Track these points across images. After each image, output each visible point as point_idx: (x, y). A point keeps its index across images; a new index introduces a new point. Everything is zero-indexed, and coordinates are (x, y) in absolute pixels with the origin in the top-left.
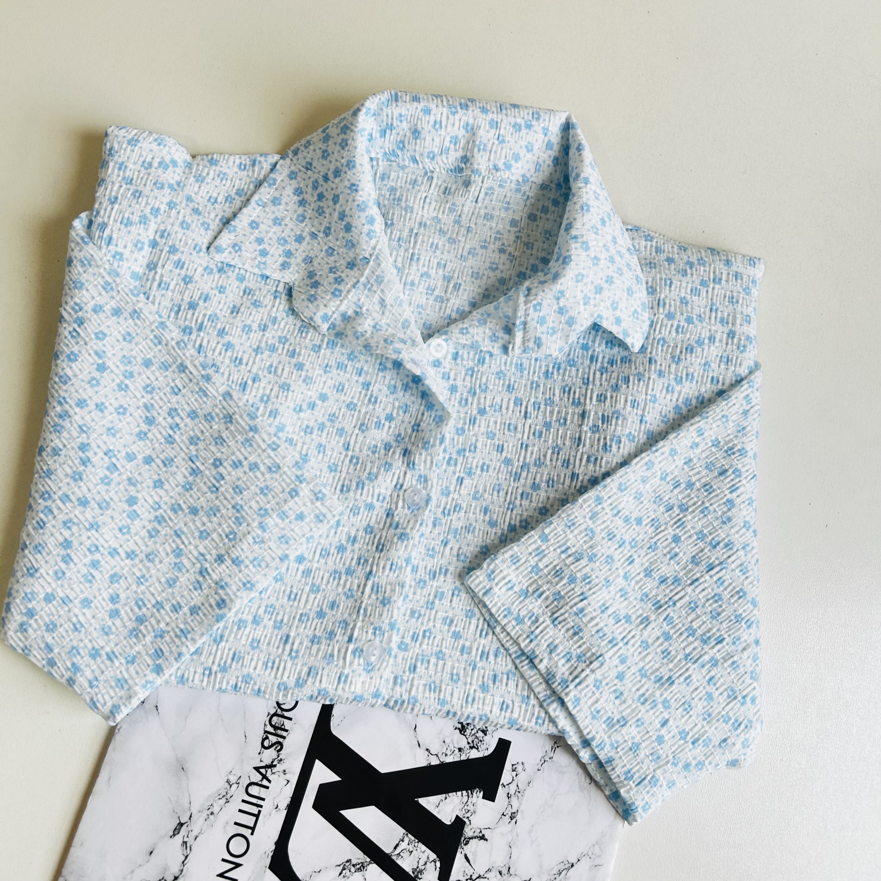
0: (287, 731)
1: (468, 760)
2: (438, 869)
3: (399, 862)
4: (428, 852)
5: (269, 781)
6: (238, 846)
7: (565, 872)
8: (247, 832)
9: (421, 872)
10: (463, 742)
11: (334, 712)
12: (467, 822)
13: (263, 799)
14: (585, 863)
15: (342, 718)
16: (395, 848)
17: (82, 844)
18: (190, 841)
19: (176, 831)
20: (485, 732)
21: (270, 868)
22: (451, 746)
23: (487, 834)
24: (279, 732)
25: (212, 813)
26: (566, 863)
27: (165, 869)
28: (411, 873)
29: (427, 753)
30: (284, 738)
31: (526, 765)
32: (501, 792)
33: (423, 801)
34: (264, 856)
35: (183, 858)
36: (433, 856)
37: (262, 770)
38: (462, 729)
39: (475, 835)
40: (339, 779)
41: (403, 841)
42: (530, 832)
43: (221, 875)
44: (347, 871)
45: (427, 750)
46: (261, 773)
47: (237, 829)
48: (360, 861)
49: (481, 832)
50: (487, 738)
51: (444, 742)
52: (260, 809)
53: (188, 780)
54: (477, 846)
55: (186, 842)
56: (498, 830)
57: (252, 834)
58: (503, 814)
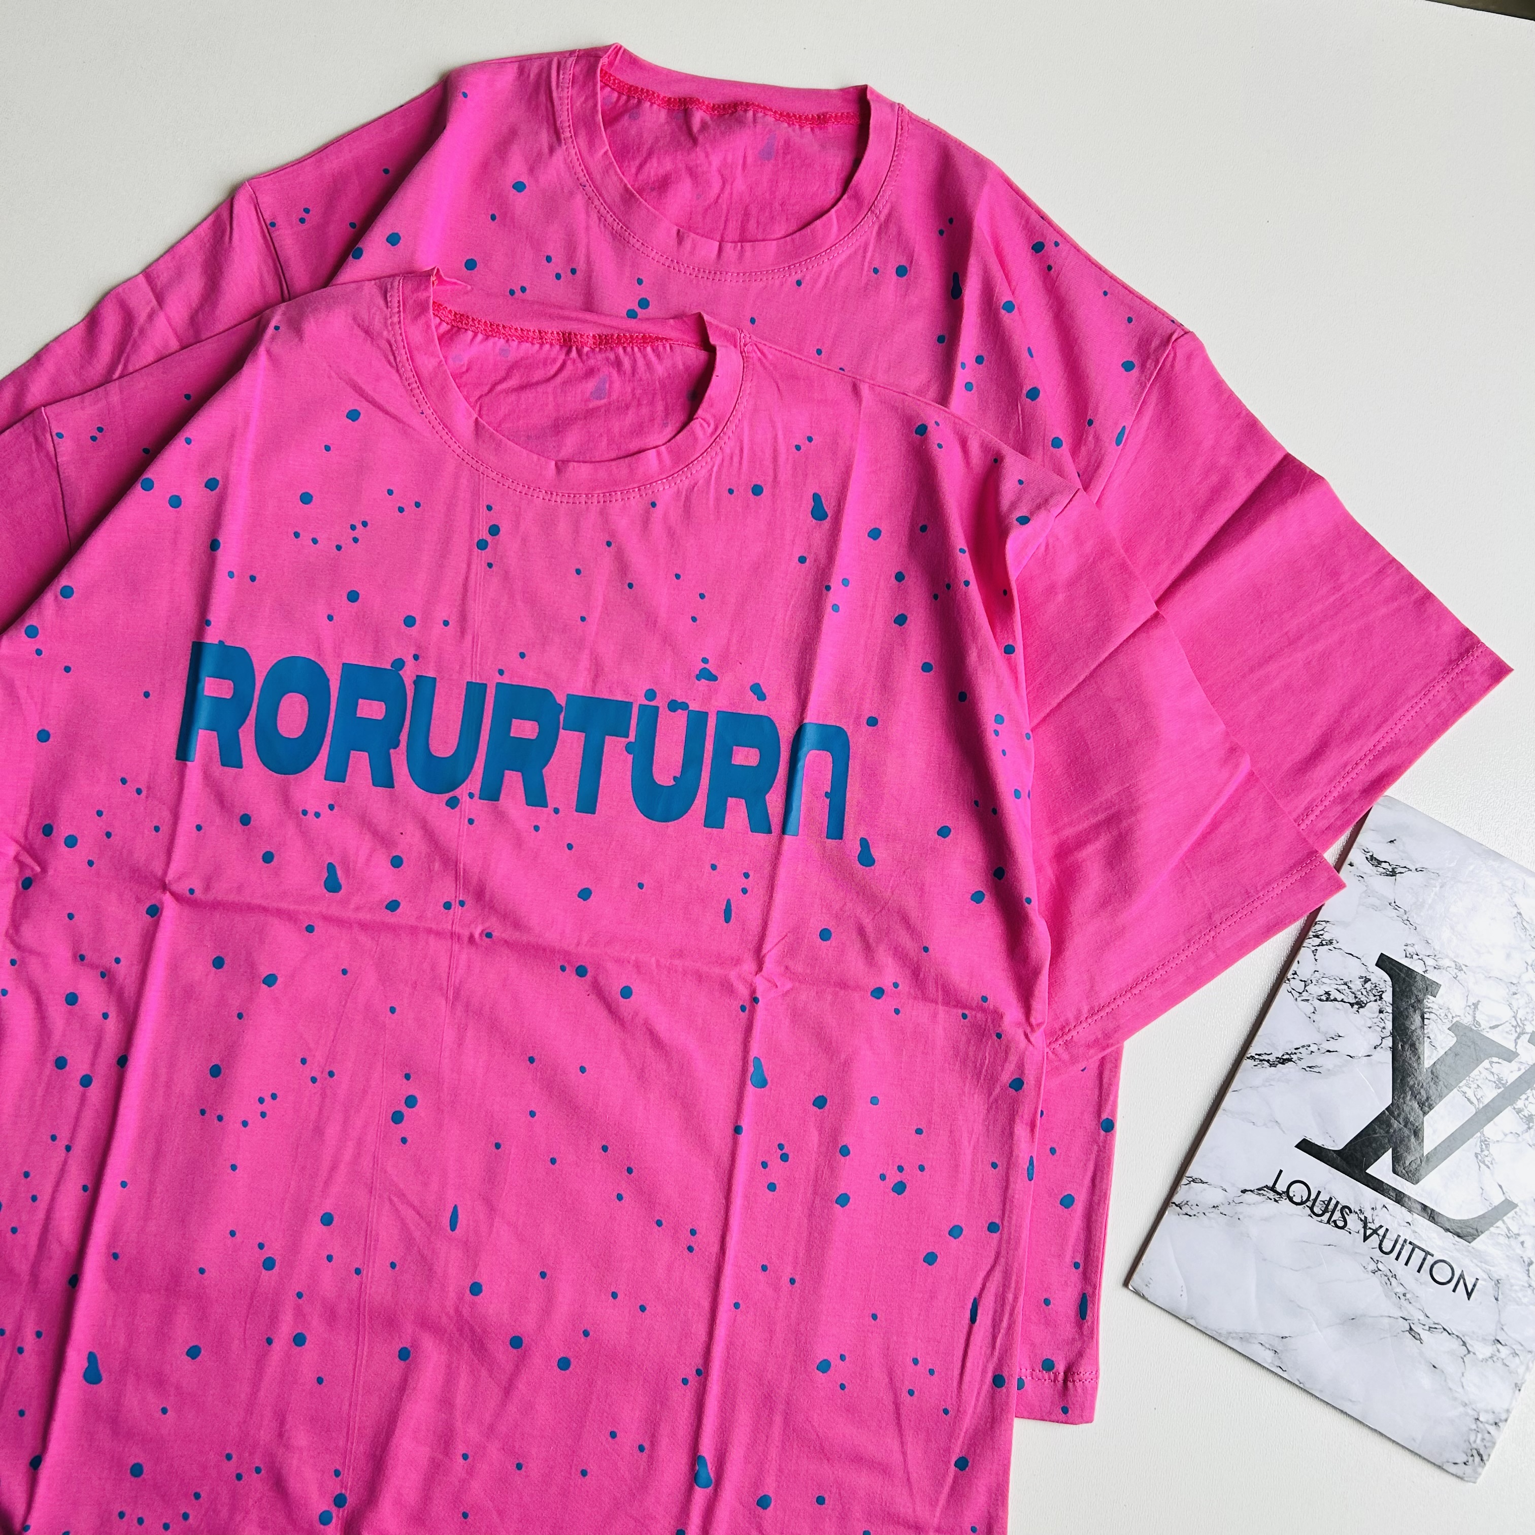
0: (1331, 1199)
3: (1486, 1101)
4: (1480, 1068)
5: (1381, 1227)
6: (1442, 1273)
7: (1525, 923)
8: (1430, 1260)
9: (1500, 1080)
10: (1373, 1006)
11: (1320, 1144)
12: (1457, 1019)
13: (1399, 1236)
14: (1517, 899)
15: (1326, 1136)
16: (1472, 1103)
17: (1414, 1439)
18: (1429, 1323)
19: (1416, 1336)
20: (1367, 980)
21: (1470, 1243)
22: (1375, 1020)
23: (1472, 1000)
24: (1331, 1207)
25: (1404, 1295)
26: (1516, 920)
27: (1452, 1353)
28: (1500, 1090)
29: (1378, 1048)
30: (1338, 1203)
31: (1409, 943)
32: (1432, 976)
34: (1457, 1247)
35: (1445, 1333)
36: (1486, 1063)
37: (1368, 1234)
38: (1361, 1005)
39: (1471, 1012)
40: (1390, 1152)
41: (1465, 1093)
42: (1478, 952)
43: (1469, 1295)
44: (1486, 1159)
45: (1375, 1048)
46: (1371, 1235)
47: (1425, 1271)
48: (1479, 1144)
49: (1470, 1006)
50: (1374, 979)
51: (1370, 1027)
52: (1408, 1242)
53: (1365, 1316)
54: (1483, 1013)
55: (1430, 1328)
56: (1471, 987)
57: (1432, 1255)
58: (1456, 978)
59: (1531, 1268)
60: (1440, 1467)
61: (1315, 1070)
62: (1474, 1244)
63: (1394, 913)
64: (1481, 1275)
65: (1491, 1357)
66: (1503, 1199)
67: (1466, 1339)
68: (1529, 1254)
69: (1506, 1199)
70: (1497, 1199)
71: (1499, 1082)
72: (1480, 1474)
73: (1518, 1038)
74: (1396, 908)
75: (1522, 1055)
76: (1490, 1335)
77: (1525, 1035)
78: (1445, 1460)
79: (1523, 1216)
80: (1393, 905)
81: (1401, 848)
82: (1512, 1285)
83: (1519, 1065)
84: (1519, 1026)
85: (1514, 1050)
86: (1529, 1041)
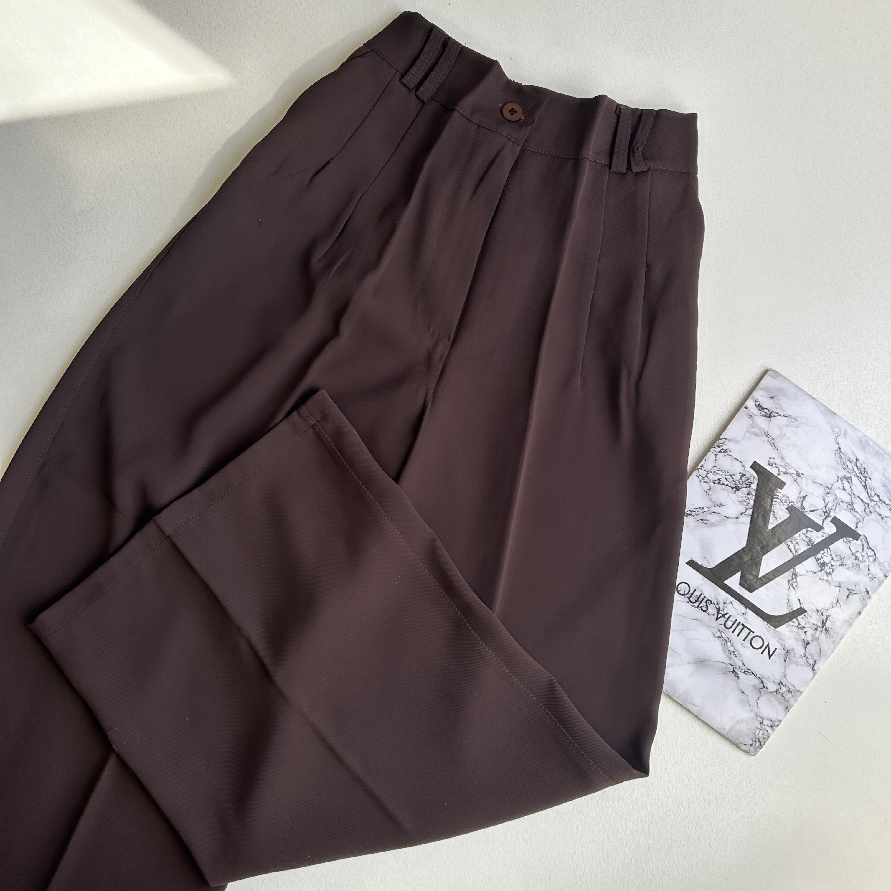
0: (701, 595)
1: (757, 491)
2: (812, 530)
3: (800, 552)
4: (800, 533)
5: (727, 613)
6: (757, 643)
7: (841, 454)
8: (752, 635)
9: (810, 541)
10: (745, 491)
11: (700, 563)
12: (792, 504)
13: (736, 620)
14: (840, 440)
15: (705, 559)
16: (791, 552)
18: (744, 669)
19: (736, 675)
20: (743, 475)
21: (776, 628)
22: (744, 498)
23: (803, 494)
24: (700, 599)
25: (734, 652)
26: (837, 451)
28: (809, 547)
29: (743, 515)
30: (705, 597)
31: (772, 457)
32: (782, 477)
33: (770, 527)
34: (768, 629)
35: (753, 675)
36: (804, 531)
37: (719, 616)
38: (737, 488)
39: (801, 501)
40: (740, 573)
41: (789, 546)
42: (811, 467)
43: (770, 657)
44: (794, 584)
45: (742, 514)
47: (748, 640)
48: (791, 575)
49: (800, 497)
50: (748, 475)
51: (740, 502)
52: (741, 624)
53: (709, 660)
54: (808, 502)
55: (745, 671)
56: (804, 486)
57: (753, 632)
58: (795, 480)
59: (808, 646)
60: (737, 745)
61: (705, 522)
62: (777, 629)
63: (766, 439)
64: (779, 647)
65: (776, 691)
66: (800, 607)
67: (765, 680)
68: (809, 638)
69: (801, 608)
70: (796, 607)
72: (758, 752)
73: (825, 519)
74: (768, 436)
75: (825, 528)
76: (777, 679)
77: (830, 518)
78: (740, 742)
79: (809, 618)
80: (767, 434)
81: (777, 402)
82: (795, 654)
83: (823, 534)
84: (827, 512)
85: (821, 525)
86: (831, 521)
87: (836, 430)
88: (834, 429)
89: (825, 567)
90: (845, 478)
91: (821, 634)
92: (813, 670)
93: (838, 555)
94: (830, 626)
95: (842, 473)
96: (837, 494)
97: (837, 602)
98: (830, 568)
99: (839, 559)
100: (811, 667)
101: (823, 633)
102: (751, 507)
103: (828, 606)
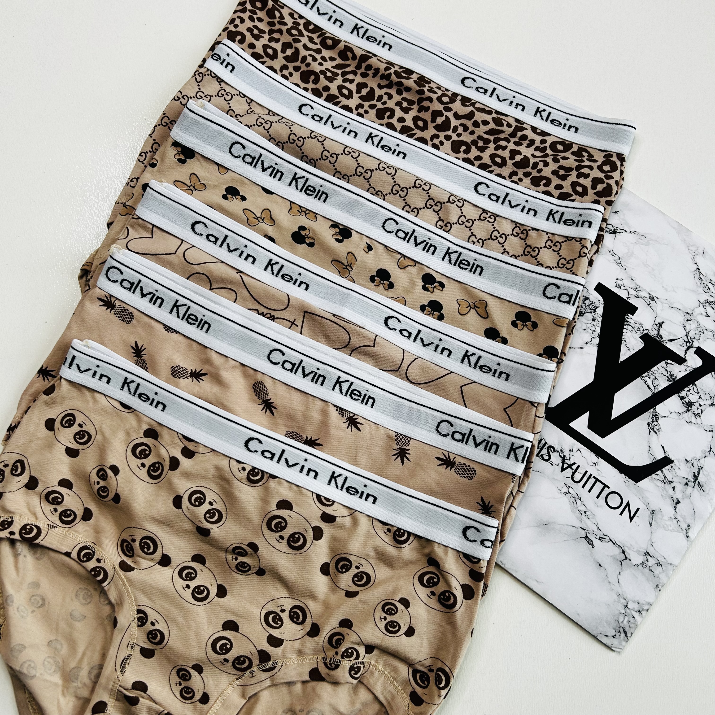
2: (673, 363)
3: (660, 388)
4: (659, 366)
5: (574, 463)
6: (614, 501)
7: (701, 276)
8: (607, 491)
9: (671, 375)
10: (589, 316)
12: (647, 331)
13: (586, 472)
14: (698, 260)
16: (649, 388)
17: (578, 614)
18: (600, 534)
19: (590, 542)
20: (586, 299)
21: (637, 483)
22: (589, 325)
23: (659, 320)
24: (541, 445)
25: (585, 512)
26: (695, 272)
27: (614, 558)
28: (670, 383)
29: (589, 344)
30: (546, 443)
31: (619, 278)
32: (632, 301)
33: (622, 358)
34: (627, 484)
35: (611, 543)
36: (663, 363)
37: (565, 467)
38: (580, 314)
39: (657, 329)
40: (588, 413)
41: (646, 381)
42: (666, 290)
43: (631, 519)
44: (655, 427)
45: (586, 343)
46: (567, 468)
47: (602, 497)
48: (651, 416)
49: (656, 324)
50: (592, 298)
51: (585, 330)
52: (592, 476)
53: (555, 523)
54: (665, 330)
55: (600, 537)
56: (659, 312)
57: (609, 488)
58: (649, 305)
59: (678, 505)
60: (595, 637)
62: (639, 484)
63: (611, 258)
64: (642, 507)
65: (642, 564)
66: (664, 456)
67: (626, 549)
68: (678, 495)
69: (666, 457)
70: (660, 455)
71: (671, 377)
72: (624, 646)
73: (688, 349)
74: (614, 254)
75: (688, 361)
76: (643, 548)
77: (693, 348)
78: (599, 632)
79: (677, 470)
80: (612, 252)
81: (622, 217)
82: (663, 516)
83: (686, 368)
84: (689, 342)
85: (684, 357)
86: (696, 353)
87: (693, 249)
88: (690, 248)
89: (691, 407)
90: (708, 302)
91: (693, 491)
92: (687, 537)
93: (707, 393)
94: (702, 481)
95: (704, 297)
96: (700, 321)
97: (710, 451)
98: (698, 409)
99: (708, 397)
100: (685, 533)
101: (695, 489)
102: (597, 335)
103: (699, 455)
